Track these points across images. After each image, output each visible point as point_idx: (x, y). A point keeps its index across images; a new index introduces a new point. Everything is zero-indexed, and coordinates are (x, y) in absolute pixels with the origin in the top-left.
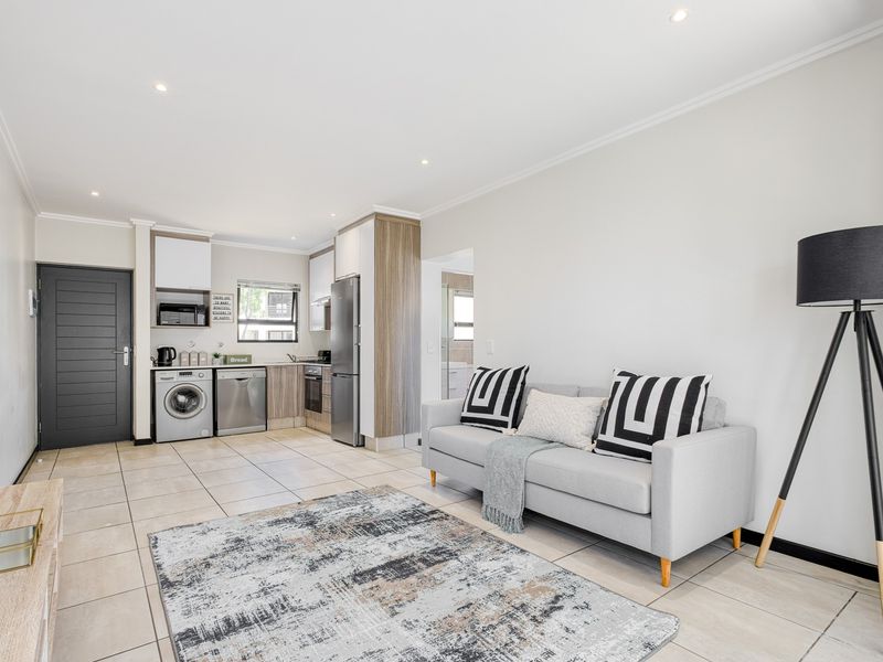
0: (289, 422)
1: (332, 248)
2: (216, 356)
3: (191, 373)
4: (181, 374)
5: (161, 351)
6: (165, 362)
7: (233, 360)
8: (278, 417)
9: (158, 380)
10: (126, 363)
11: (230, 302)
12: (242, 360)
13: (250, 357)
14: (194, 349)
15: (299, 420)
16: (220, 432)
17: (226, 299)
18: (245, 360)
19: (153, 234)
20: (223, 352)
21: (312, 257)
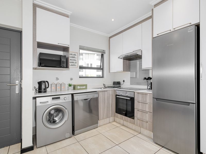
0: (107, 120)
1: (151, 17)
2: (70, 85)
3: (59, 98)
4: (53, 99)
5: (40, 83)
6: (43, 90)
7: (79, 87)
8: (103, 119)
9: (38, 104)
10: (17, 91)
11: (76, 57)
12: (83, 87)
13: (86, 85)
14: (58, 81)
15: (111, 119)
16: (76, 132)
17: (75, 55)
18: (85, 87)
19: (35, 6)
20: (73, 83)
21: (110, 38)
